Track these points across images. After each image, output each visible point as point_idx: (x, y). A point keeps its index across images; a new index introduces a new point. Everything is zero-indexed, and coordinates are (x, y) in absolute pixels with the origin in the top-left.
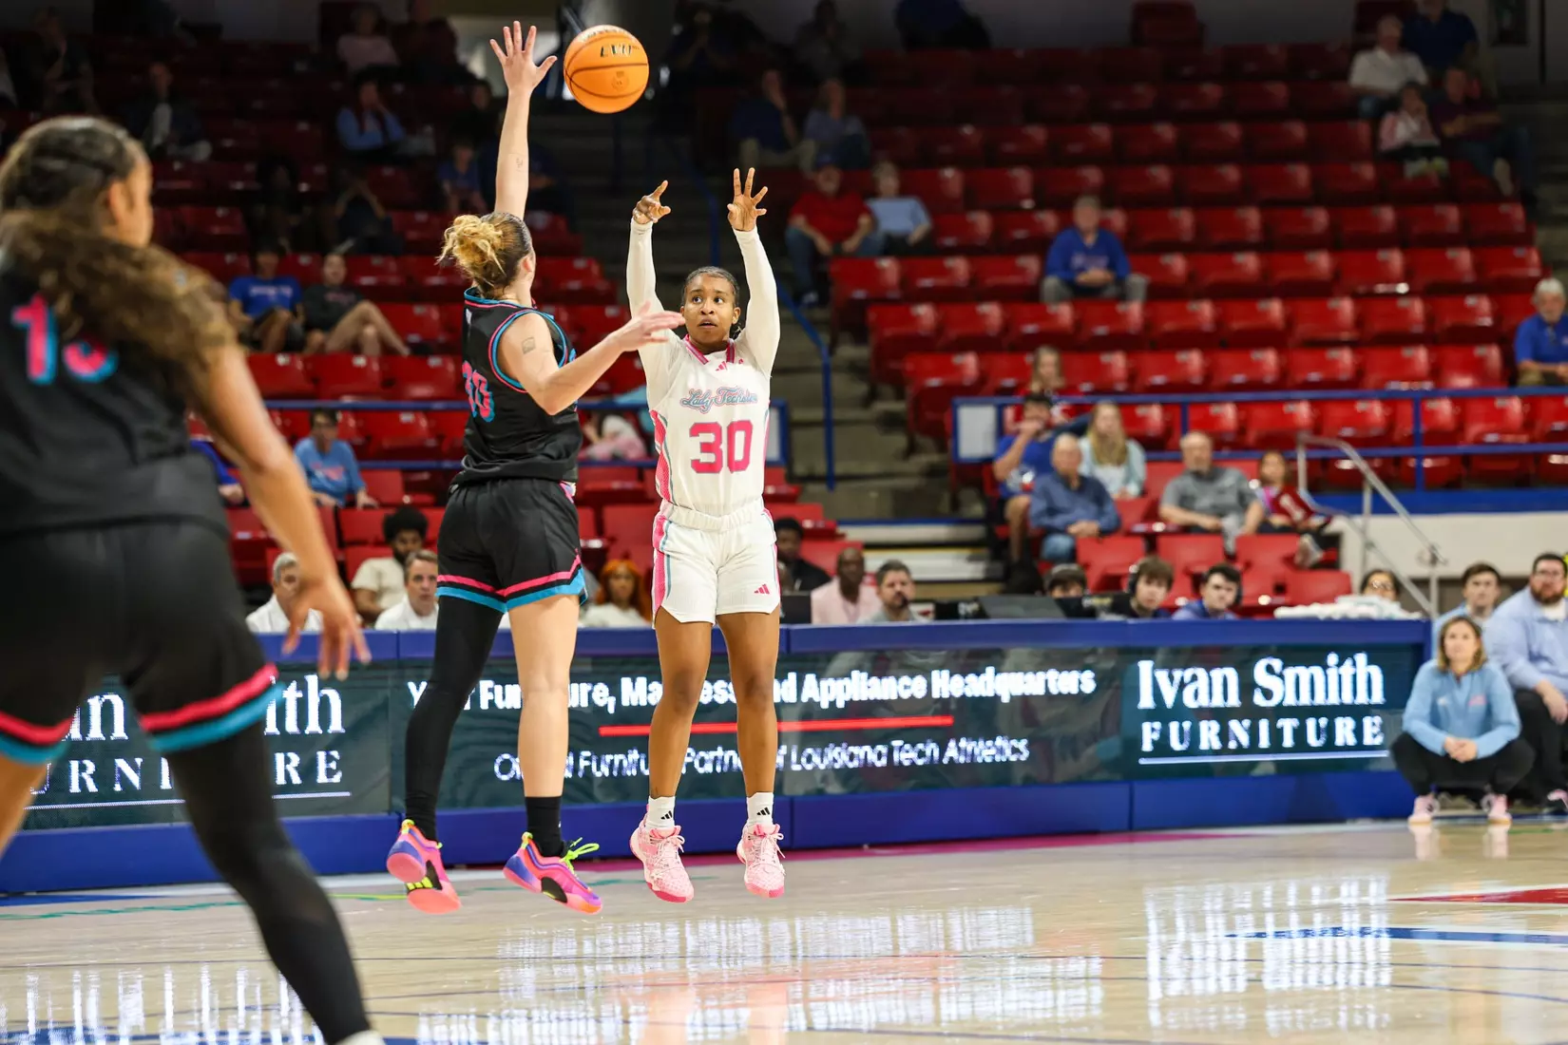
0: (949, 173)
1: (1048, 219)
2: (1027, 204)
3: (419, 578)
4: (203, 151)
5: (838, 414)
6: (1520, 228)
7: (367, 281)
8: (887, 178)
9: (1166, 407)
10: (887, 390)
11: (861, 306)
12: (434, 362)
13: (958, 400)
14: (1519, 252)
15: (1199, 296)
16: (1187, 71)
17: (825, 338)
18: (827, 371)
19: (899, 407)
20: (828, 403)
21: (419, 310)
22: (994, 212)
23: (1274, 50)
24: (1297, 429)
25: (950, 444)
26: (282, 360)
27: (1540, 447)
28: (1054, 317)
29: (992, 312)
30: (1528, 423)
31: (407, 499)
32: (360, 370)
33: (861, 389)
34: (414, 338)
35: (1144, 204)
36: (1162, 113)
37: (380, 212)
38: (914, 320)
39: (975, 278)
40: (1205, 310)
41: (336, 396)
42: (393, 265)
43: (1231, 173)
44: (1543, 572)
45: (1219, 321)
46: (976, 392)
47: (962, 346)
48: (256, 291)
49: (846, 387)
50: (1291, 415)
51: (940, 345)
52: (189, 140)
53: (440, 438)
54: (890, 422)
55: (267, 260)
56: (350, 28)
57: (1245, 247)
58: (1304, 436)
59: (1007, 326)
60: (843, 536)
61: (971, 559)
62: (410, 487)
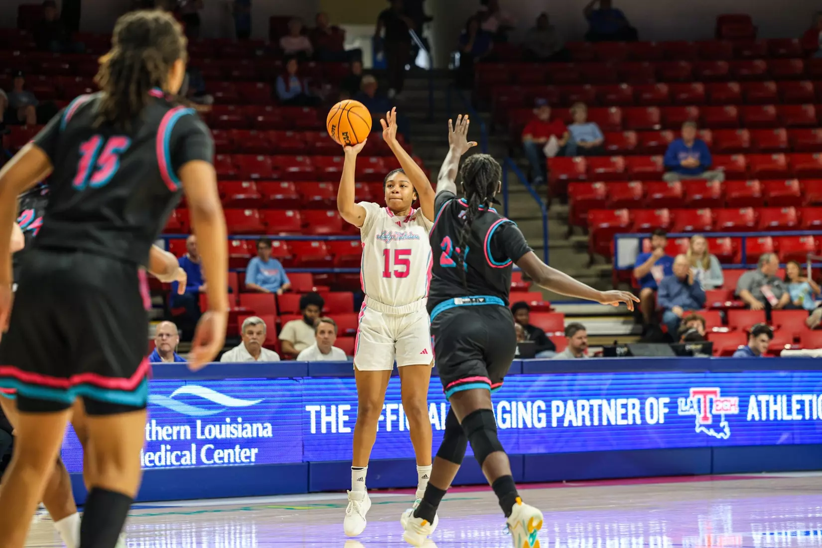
0: (613, 110)
1: (668, 135)
2: (657, 127)
3: (323, 332)
5: (551, 243)
7: (293, 169)
8: (580, 112)
9: (733, 239)
10: (578, 229)
11: (565, 183)
12: (330, 213)
13: (618, 235)
15: (752, 178)
16: (747, 53)
17: (544, 201)
18: (545, 219)
19: (584, 239)
20: (546, 236)
21: (322, 185)
22: (638, 131)
23: (796, 41)
24: (807, 252)
25: (613, 259)
26: (248, 213)
28: (671, 189)
29: (636, 186)
31: (315, 289)
32: (290, 218)
33: (565, 229)
35: (721, 126)
36: (733, 76)
38: (593, 191)
39: (627, 169)
40: (755, 186)
41: (277, 233)
42: (308, 161)
43: (771, 110)
45: (764, 192)
46: (628, 230)
47: (620, 205)
49: (555, 227)
50: (804, 244)
51: (607, 205)
53: (333, 255)
54: (580, 247)
56: (287, 32)
57: (779, 151)
58: (810, 255)
59: (645, 194)
60: (553, 310)
61: (624, 323)
62: (316, 283)
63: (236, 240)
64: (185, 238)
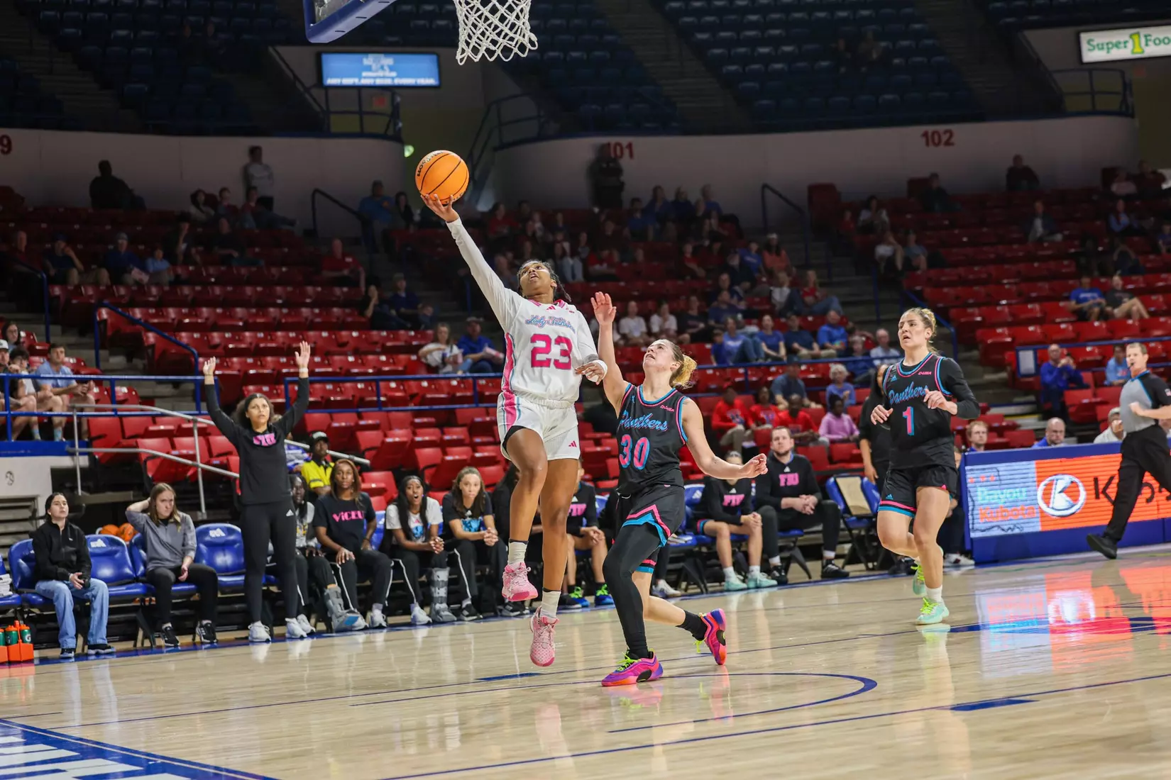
4: (1059, 237)
7: (1130, 287)
12: (1162, 319)
21: (1154, 298)
26: (1096, 324)
32: (1131, 325)
34: (1152, 309)
37: (1133, 255)
41: (1121, 338)
48: (1083, 295)
52: (1052, 233)
53: (1167, 352)
55: (1086, 280)
56: (1115, 180)
63: (1089, 346)
64: (1046, 349)
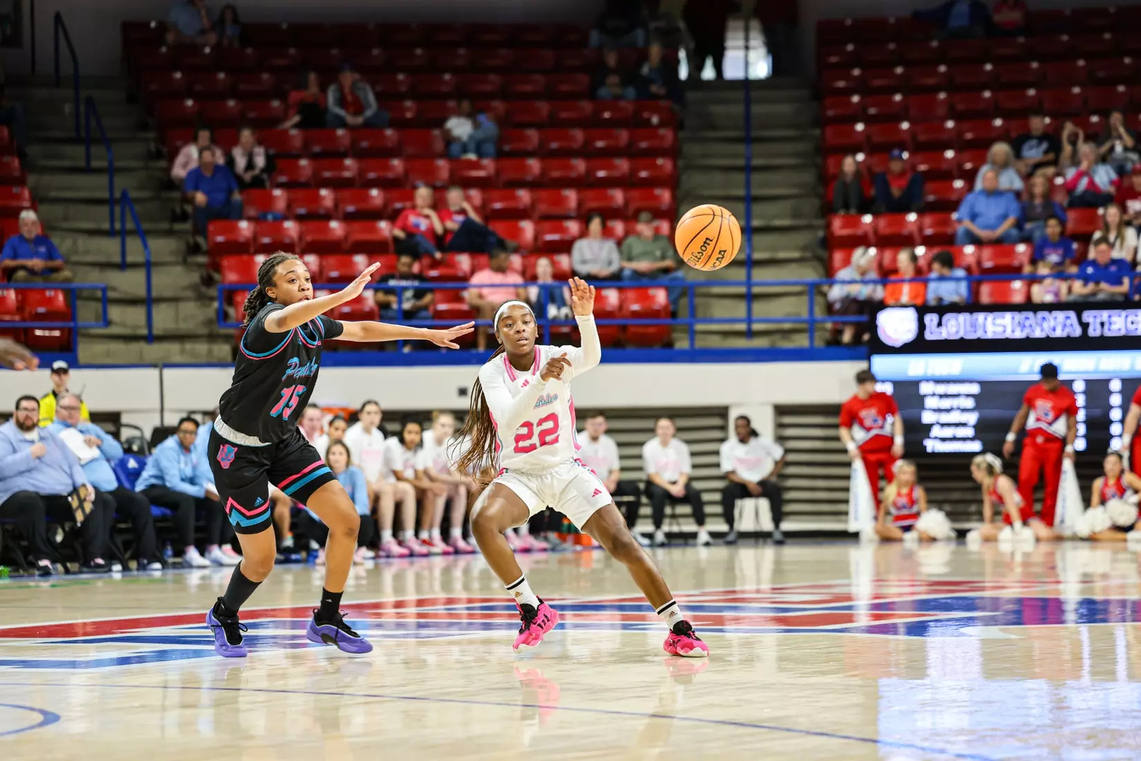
6: (17, 174)
14: (15, 190)
27: (29, 324)
30: (20, 307)
44: (26, 409)
